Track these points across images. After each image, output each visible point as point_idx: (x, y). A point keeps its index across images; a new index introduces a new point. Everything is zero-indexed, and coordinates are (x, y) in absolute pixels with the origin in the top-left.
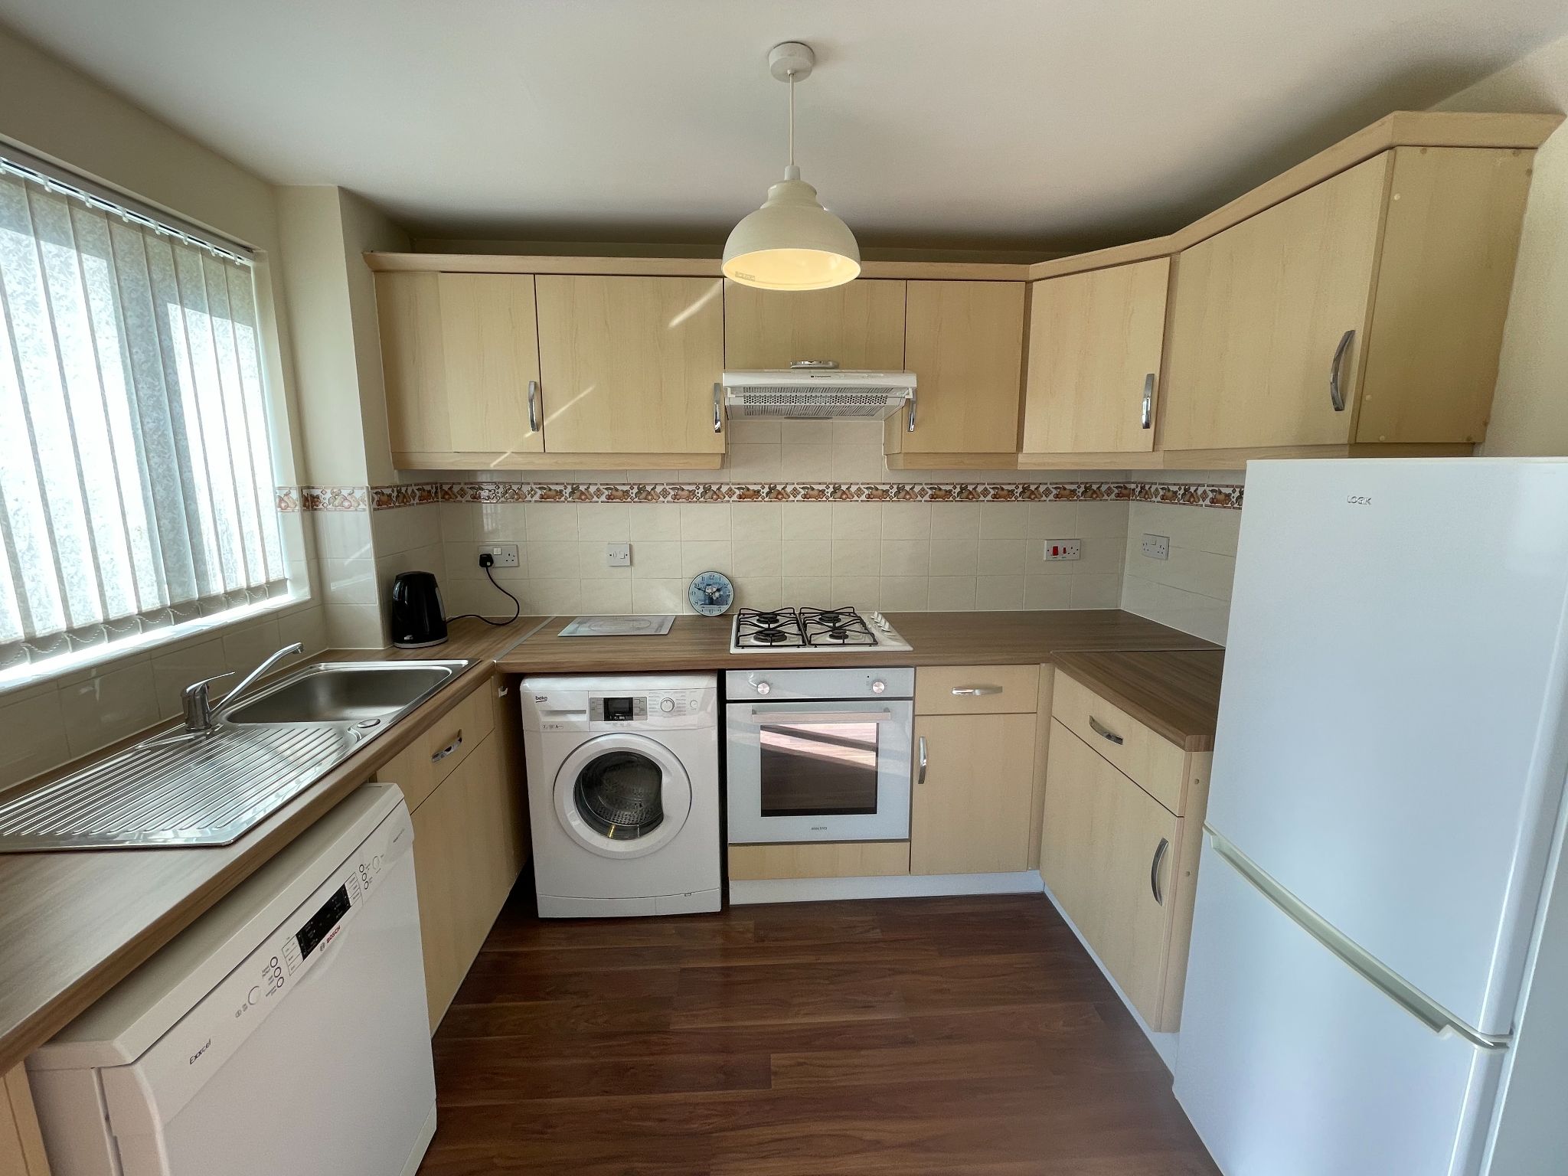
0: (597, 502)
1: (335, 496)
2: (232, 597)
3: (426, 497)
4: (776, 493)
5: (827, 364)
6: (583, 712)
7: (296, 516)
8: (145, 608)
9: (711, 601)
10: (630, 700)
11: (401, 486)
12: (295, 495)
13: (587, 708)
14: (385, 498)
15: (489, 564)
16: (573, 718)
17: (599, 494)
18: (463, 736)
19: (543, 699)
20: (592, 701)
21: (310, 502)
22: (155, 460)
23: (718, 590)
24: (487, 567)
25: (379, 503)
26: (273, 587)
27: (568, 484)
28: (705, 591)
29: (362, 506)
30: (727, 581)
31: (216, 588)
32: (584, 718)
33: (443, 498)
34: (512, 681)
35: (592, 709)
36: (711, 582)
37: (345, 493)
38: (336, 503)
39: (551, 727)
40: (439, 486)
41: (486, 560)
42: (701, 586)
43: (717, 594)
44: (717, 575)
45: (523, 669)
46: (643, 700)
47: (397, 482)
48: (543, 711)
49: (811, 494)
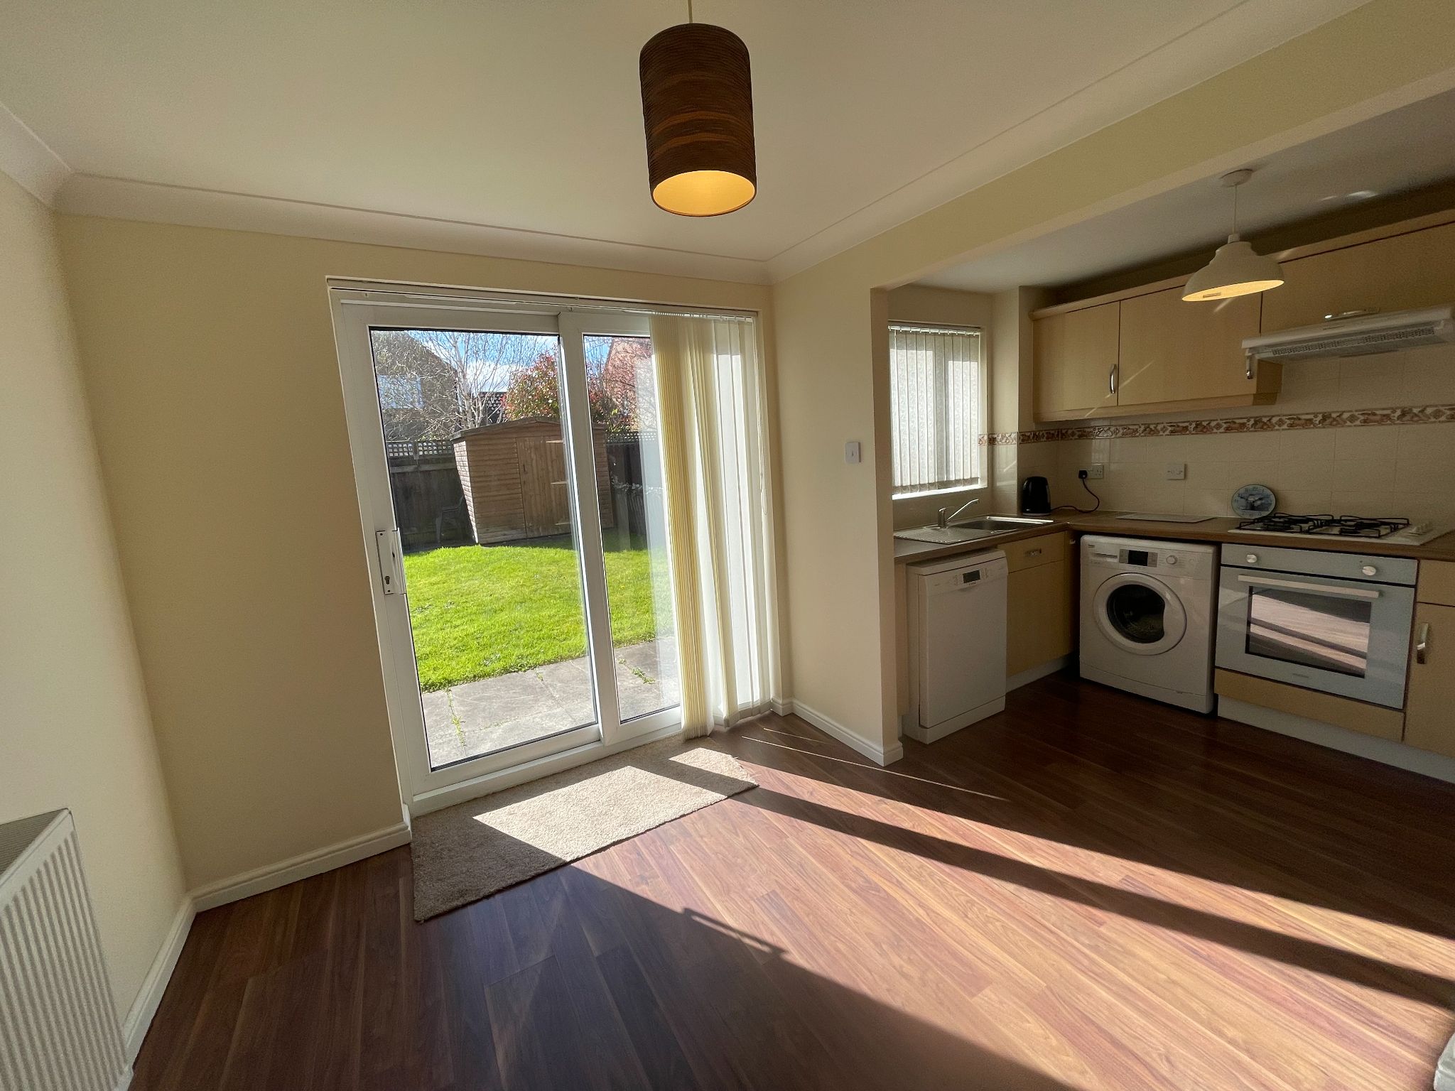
0: (1162, 435)
1: (1003, 437)
2: (957, 482)
3: (1051, 437)
4: (1327, 420)
5: (1370, 312)
6: (1115, 557)
7: (985, 448)
8: (930, 482)
9: (1253, 507)
10: (1146, 554)
11: (1036, 432)
12: (986, 437)
13: (1118, 554)
14: (1026, 438)
15: (1084, 476)
16: (1109, 560)
17: (1164, 429)
18: (1042, 551)
19: (1093, 546)
20: (1122, 551)
21: (992, 441)
22: (939, 425)
23: (1260, 499)
24: (1083, 478)
25: (1023, 440)
26: (973, 480)
27: (1142, 424)
28: (1247, 500)
29: (1014, 442)
30: (1269, 492)
31: (952, 478)
32: (1116, 561)
33: (1062, 437)
34: (1077, 534)
35: (1121, 556)
36: (1254, 493)
37: (1007, 435)
38: (1003, 441)
39: (1096, 563)
40: (1059, 431)
41: (1083, 474)
42: (1245, 495)
43: (1259, 502)
44: (1262, 488)
45: (1082, 528)
46: (1155, 555)
47: (1034, 429)
48: (1092, 554)
49: (1369, 418)
